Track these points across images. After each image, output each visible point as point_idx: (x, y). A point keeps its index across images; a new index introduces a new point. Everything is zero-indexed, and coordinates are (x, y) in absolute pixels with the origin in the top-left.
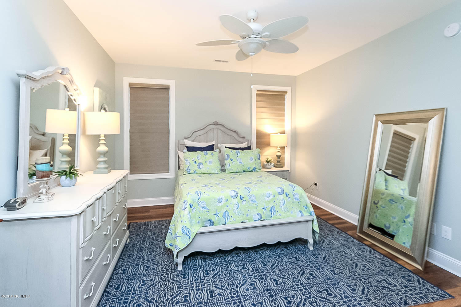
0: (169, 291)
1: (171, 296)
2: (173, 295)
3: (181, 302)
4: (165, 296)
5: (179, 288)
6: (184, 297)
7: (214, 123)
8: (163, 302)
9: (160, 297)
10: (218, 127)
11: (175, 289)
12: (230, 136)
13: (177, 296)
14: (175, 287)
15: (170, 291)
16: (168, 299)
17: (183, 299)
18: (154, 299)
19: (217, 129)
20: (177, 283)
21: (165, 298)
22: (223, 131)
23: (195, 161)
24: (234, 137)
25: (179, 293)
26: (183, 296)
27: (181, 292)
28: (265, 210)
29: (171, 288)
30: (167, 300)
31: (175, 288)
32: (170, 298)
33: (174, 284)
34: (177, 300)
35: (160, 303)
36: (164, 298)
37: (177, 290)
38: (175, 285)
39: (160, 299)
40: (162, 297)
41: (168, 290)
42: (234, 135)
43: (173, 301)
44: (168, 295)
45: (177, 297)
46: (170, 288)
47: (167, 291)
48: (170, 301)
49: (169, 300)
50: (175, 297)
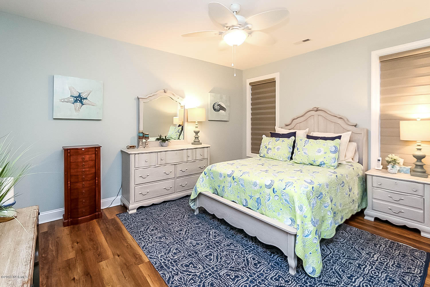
7: (313, 109)
10: (318, 112)
12: (335, 123)
19: (318, 115)
22: (325, 117)
23: (266, 145)
24: (339, 124)
28: (251, 198)
42: (340, 121)
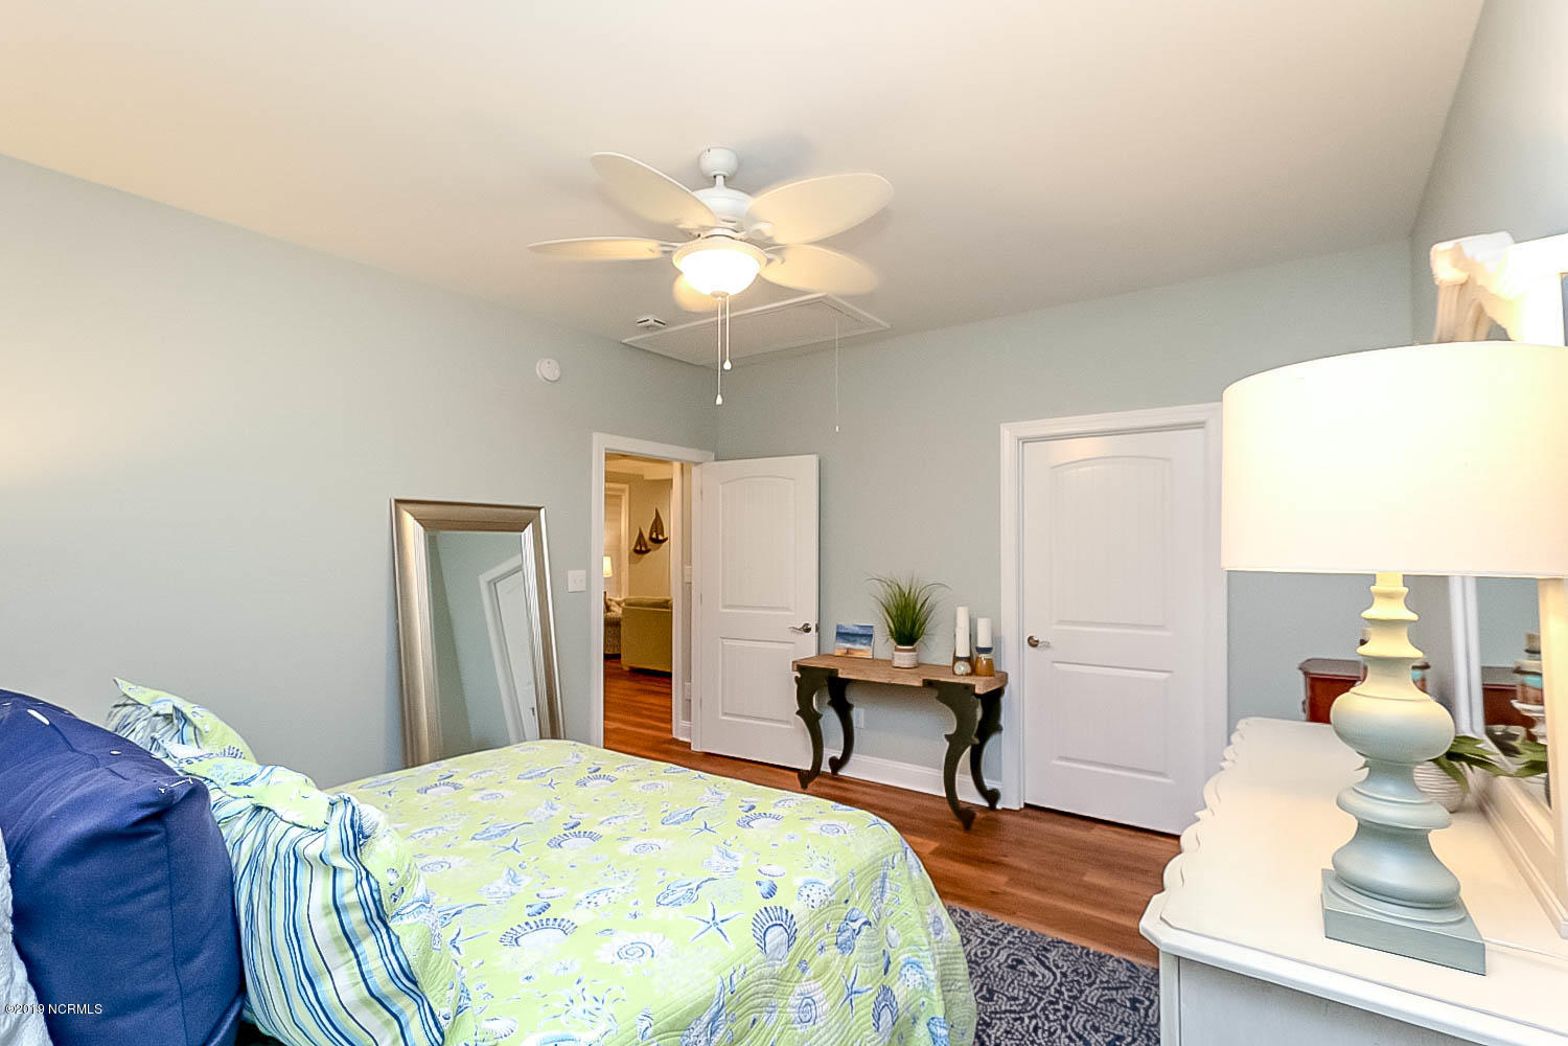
0: (1020, 1033)
1: (1022, 1020)
2: (1015, 1020)
3: (1006, 996)
4: (1036, 1029)
5: (988, 1025)
6: (992, 1000)
8: (1047, 1018)
9: (1051, 1034)
11: (1000, 1027)
13: (1006, 1011)
14: (999, 1033)
15: (1017, 1030)
16: (1031, 1018)
17: (995, 998)
18: (1069, 1037)
20: (986, 1039)
21: (1037, 1023)
25: (996, 1013)
26: (991, 1003)
27: (991, 1013)
29: (1009, 1036)
30: (1035, 1016)
31: (1002, 1030)
32: (1025, 1016)
33: (998, 1041)
34: (1011, 1006)
35: (1055, 1021)
36: (1040, 1025)
37: (998, 1022)
38: (996, 1038)
39: (1052, 1030)
40: (1044, 1031)
41: (1020, 1037)
43: (1020, 1007)
44: (1028, 1026)
45: (1008, 1008)
46: (1012, 1039)
47: (1023, 1036)
48: (1029, 1011)
49: (1030, 1014)
50: (1014, 1012)
